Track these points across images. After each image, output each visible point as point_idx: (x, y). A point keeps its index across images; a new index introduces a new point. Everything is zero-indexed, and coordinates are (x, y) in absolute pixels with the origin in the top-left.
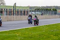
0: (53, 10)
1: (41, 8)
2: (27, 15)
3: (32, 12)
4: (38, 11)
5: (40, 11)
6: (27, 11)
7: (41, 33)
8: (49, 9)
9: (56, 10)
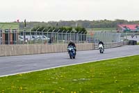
0: (77, 30)
1: (48, 26)
2: (13, 43)
3: (26, 37)
4: (41, 34)
5: (45, 34)
6: (13, 34)
7: (48, 88)
8: (66, 27)
9: (84, 31)
